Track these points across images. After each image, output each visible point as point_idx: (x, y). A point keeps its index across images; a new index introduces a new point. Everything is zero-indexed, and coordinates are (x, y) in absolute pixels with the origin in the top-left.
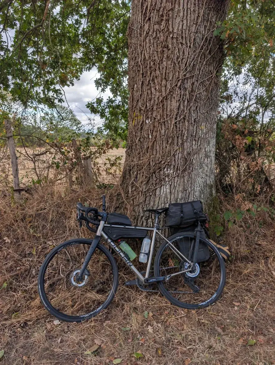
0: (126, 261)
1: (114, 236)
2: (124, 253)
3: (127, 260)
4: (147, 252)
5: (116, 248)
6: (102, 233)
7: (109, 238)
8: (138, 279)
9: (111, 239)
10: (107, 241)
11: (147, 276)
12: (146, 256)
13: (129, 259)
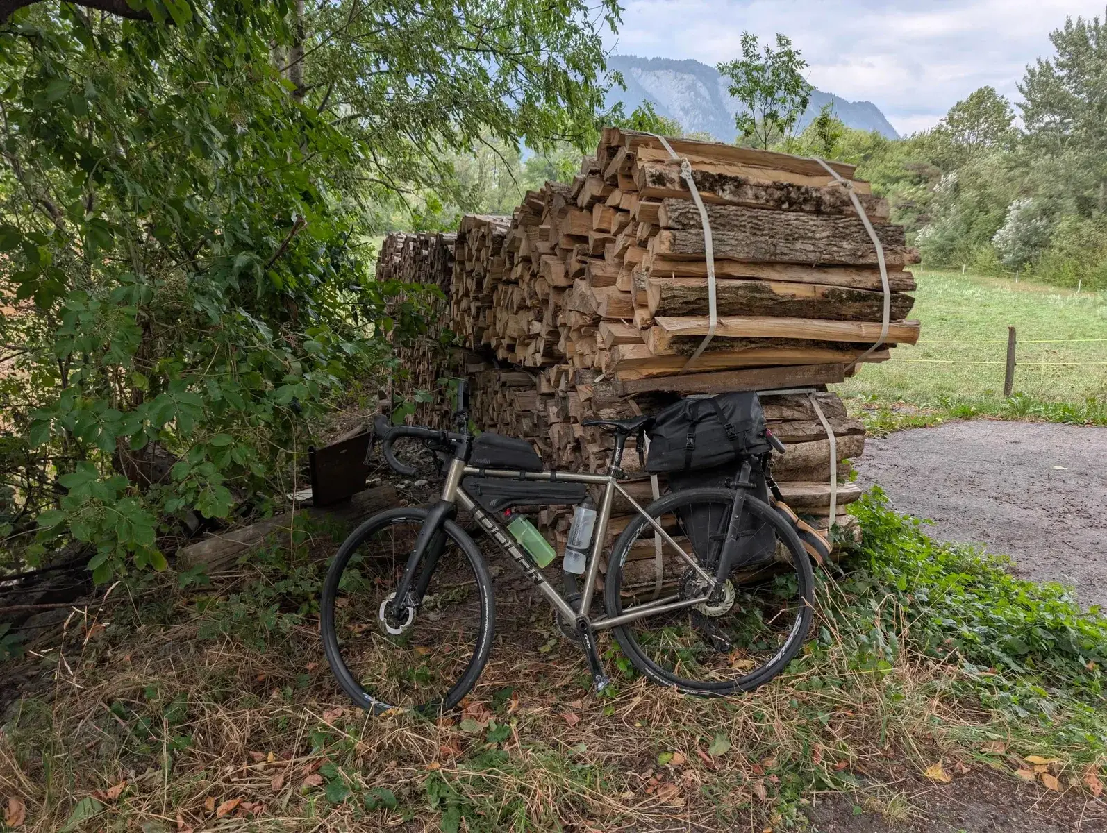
0: (526, 569)
1: (493, 503)
2: (520, 548)
3: (528, 566)
4: (585, 546)
5: (499, 535)
6: (459, 491)
7: (478, 506)
8: (561, 616)
9: (483, 510)
10: (472, 513)
11: (583, 612)
12: (583, 557)
13: (533, 564)
